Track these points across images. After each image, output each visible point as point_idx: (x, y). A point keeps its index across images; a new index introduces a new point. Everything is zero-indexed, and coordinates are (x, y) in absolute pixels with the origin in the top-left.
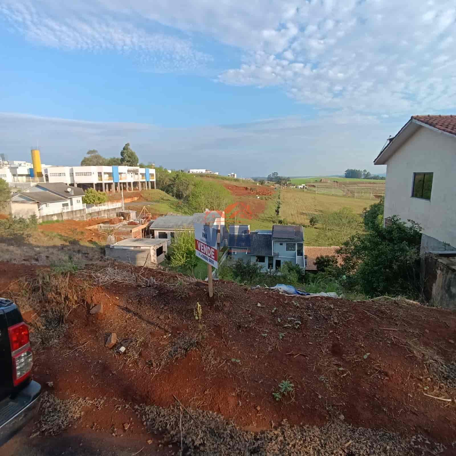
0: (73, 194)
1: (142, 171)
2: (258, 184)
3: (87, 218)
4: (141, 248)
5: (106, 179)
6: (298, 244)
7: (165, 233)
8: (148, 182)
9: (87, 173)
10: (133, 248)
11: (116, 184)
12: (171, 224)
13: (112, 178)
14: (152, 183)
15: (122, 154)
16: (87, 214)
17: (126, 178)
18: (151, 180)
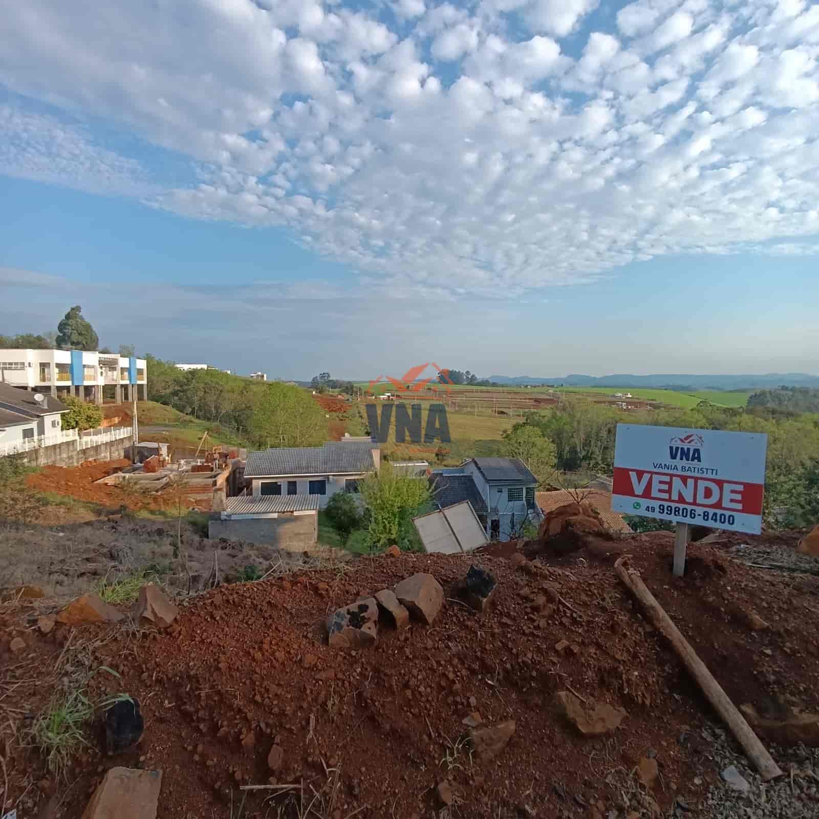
0: (46, 407)
1: (124, 362)
3: (78, 463)
4: (295, 514)
6: (527, 488)
7: (276, 483)
10: (276, 516)
11: (77, 388)
13: (70, 375)
14: (140, 387)
15: (62, 327)
16: (79, 453)
17: (95, 379)
18: (139, 382)
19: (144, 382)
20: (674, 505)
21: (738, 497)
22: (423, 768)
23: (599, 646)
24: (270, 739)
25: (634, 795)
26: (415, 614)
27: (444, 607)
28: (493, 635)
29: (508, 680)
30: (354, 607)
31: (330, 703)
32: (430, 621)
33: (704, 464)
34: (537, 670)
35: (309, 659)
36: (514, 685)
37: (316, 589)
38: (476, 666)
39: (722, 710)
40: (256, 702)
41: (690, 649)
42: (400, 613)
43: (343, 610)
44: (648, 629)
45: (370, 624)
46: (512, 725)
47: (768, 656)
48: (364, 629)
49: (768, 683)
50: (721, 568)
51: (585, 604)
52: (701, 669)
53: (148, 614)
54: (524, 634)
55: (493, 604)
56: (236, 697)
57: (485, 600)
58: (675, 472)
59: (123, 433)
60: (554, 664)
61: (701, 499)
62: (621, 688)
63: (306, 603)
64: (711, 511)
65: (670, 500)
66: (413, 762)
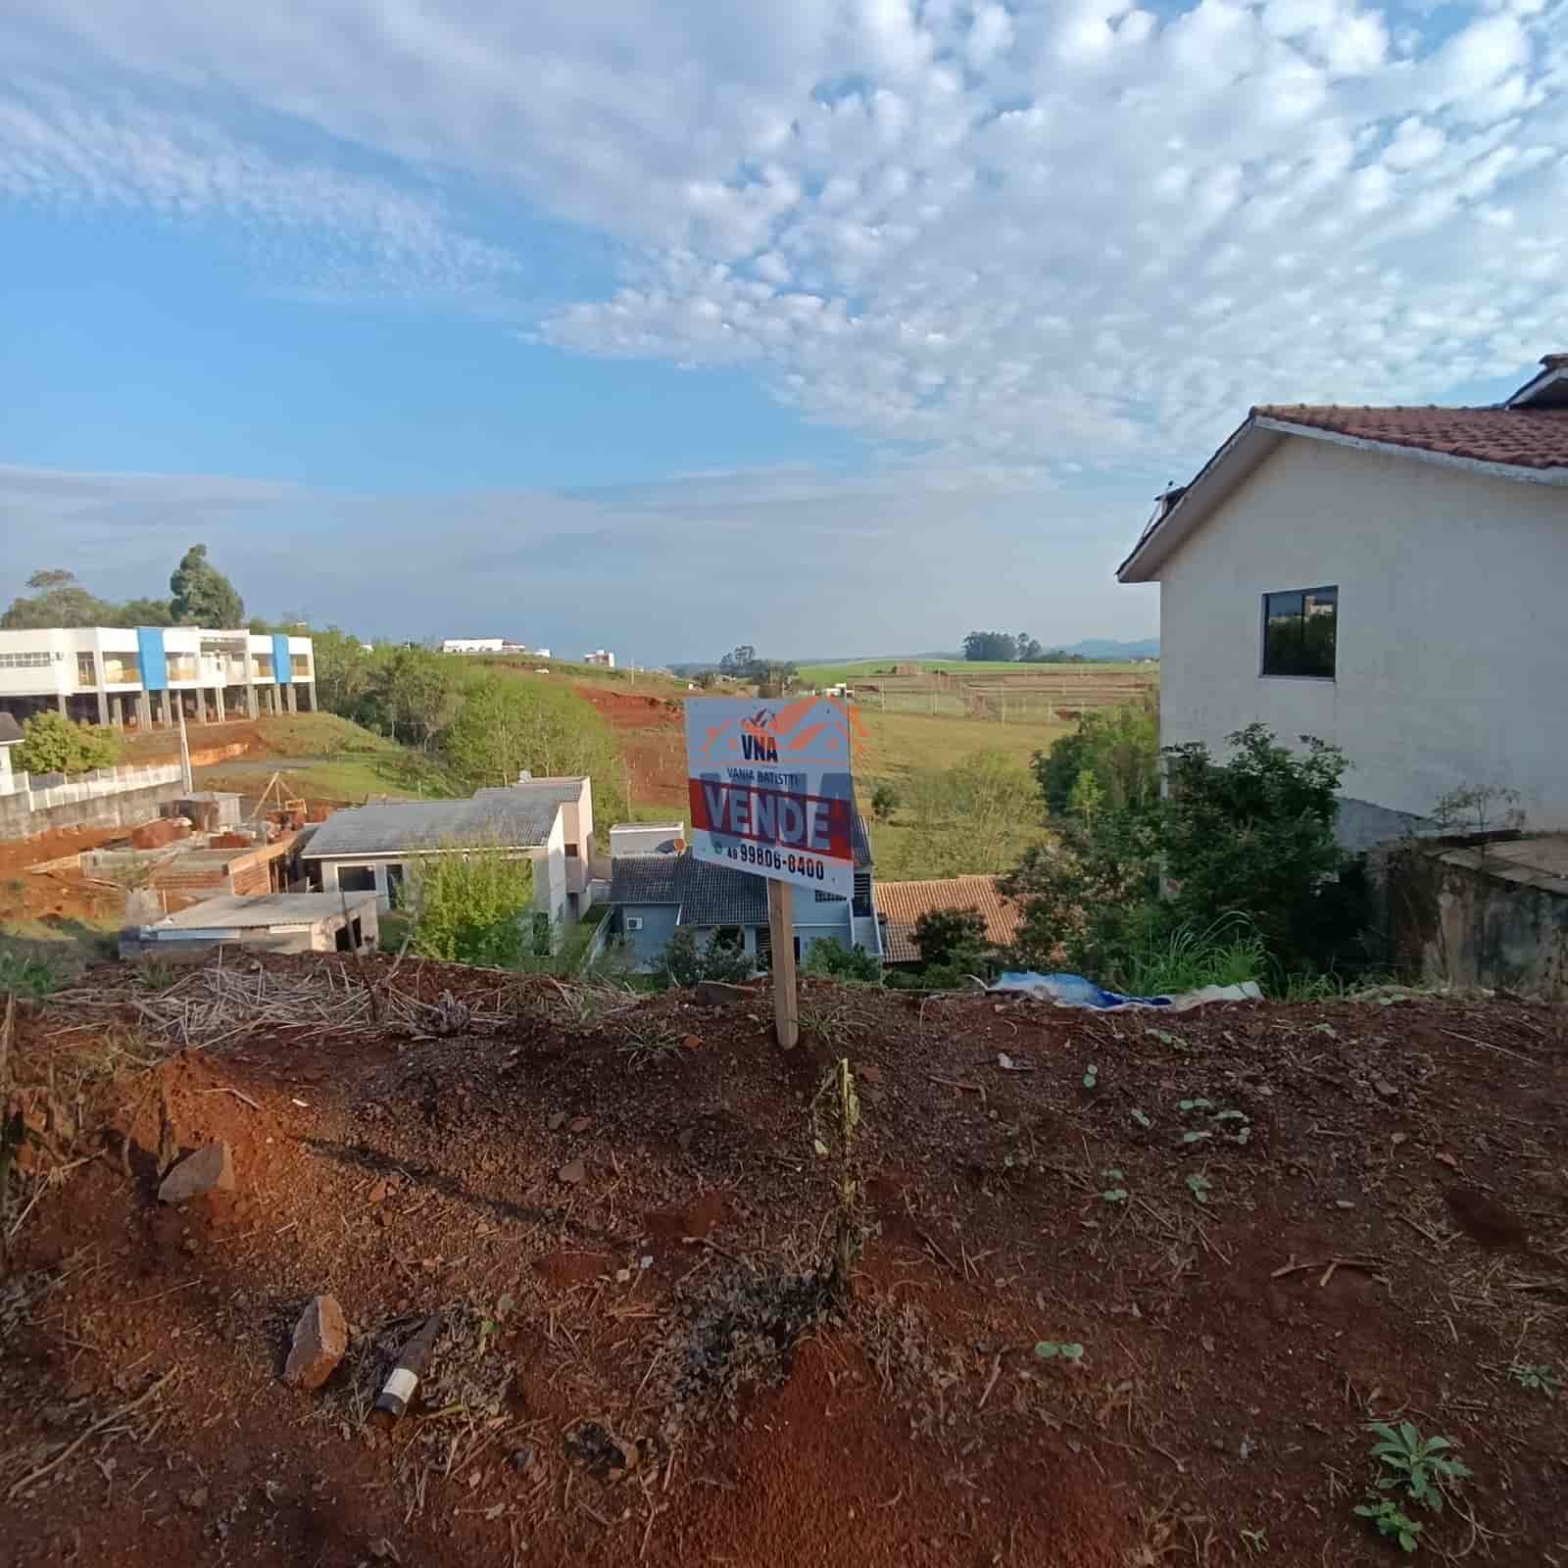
1: (261, 644)
2: (691, 686)
3: (33, 831)
4: (273, 930)
5: (110, 680)
7: (364, 869)
8: (283, 686)
9: (28, 656)
10: (236, 935)
11: (156, 695)
12: (388, 836)
13: (138, 671)
14: (302, 690)
15: (177, 584)
16: (33, 815)
17: (195, 676)
18: (296, 679)
19: (310, 679)
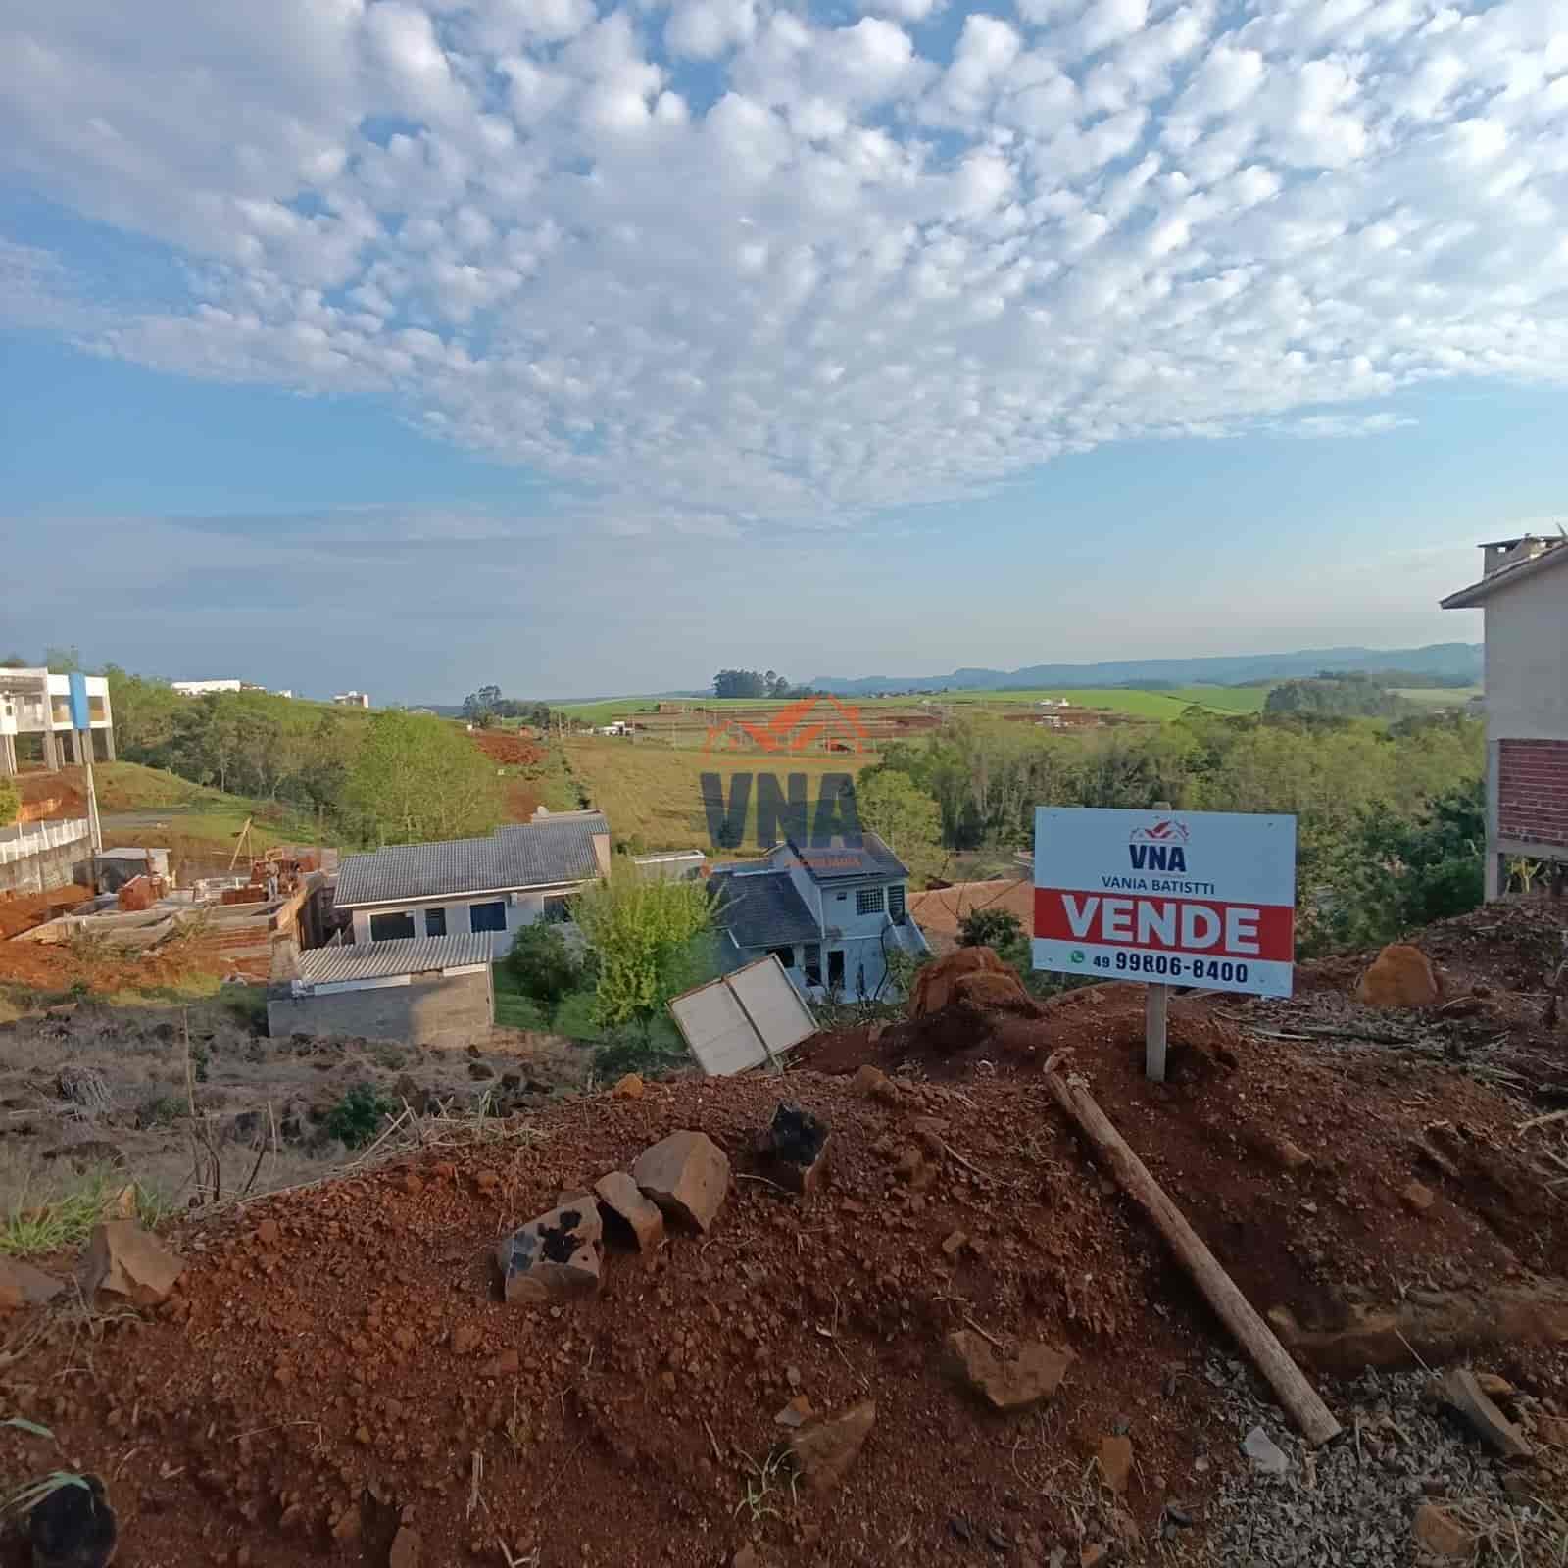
1: (57, 685)
4: (447, 973)
6: (890, 888)
7: (402, 915)
10: (406, 981)
12: (425, 879)
14: (98, 734)
18: (95, 725)
19: (106, 723)
20: (1142, 952)
21: (1252, 931)
22: (704, 1524)
23: (1021, 1235)
24: (393, 1515)
25: (1093, 1511)
26: (675, 1216)
27: (732, 1191)
28: (826, 1238)
29: (860, 1324)
30: (551, 1220)
31: (511, 1424)
32: (705, 1224)
33: (1189, 875)
34: (911, 1297)
35: (467, 1336)
36: (872, 1333)
37: (474, 1185)
38: (796, 1305)
39: (1237, 1327)
40: (358, 1444)
41: (1181, 1220)
42: (643, 1218)
43: (530, 1228)
44: (1108, 1188)
45: (588, 1249)
46: (868, 1412)
47: (1309, 1214)
48: (575, 1261)
49: (1312, 1266)
50: (1227, 1059)
51: (994, 1156)
52: (1200, 1256)
53: (115, 1283)
54: (884, 1227)
55: (825, 1175)
56: (314, 1437)
57: (809, 1171)
58: (1142, 892)
59: (68, 832)
60: (941, 1280)
61: (1189, 939)
62: (1063, 1311)
63: (455, 1216)
64: (1207, 960)
65: (1135, 944)
66: (684, 1515)
